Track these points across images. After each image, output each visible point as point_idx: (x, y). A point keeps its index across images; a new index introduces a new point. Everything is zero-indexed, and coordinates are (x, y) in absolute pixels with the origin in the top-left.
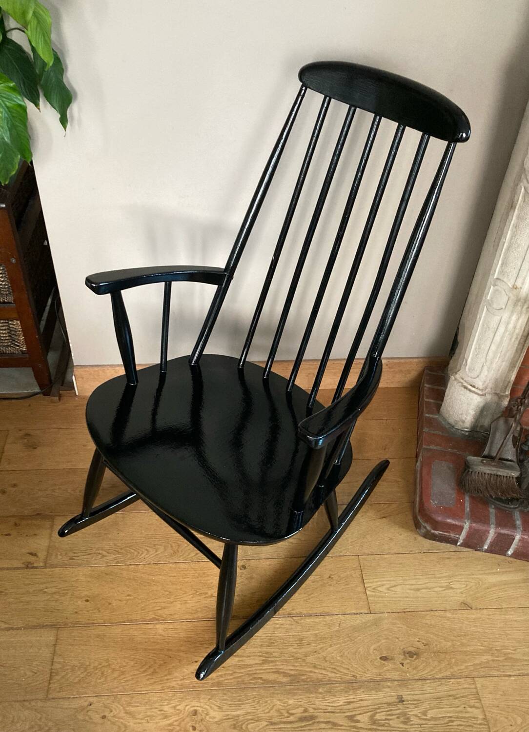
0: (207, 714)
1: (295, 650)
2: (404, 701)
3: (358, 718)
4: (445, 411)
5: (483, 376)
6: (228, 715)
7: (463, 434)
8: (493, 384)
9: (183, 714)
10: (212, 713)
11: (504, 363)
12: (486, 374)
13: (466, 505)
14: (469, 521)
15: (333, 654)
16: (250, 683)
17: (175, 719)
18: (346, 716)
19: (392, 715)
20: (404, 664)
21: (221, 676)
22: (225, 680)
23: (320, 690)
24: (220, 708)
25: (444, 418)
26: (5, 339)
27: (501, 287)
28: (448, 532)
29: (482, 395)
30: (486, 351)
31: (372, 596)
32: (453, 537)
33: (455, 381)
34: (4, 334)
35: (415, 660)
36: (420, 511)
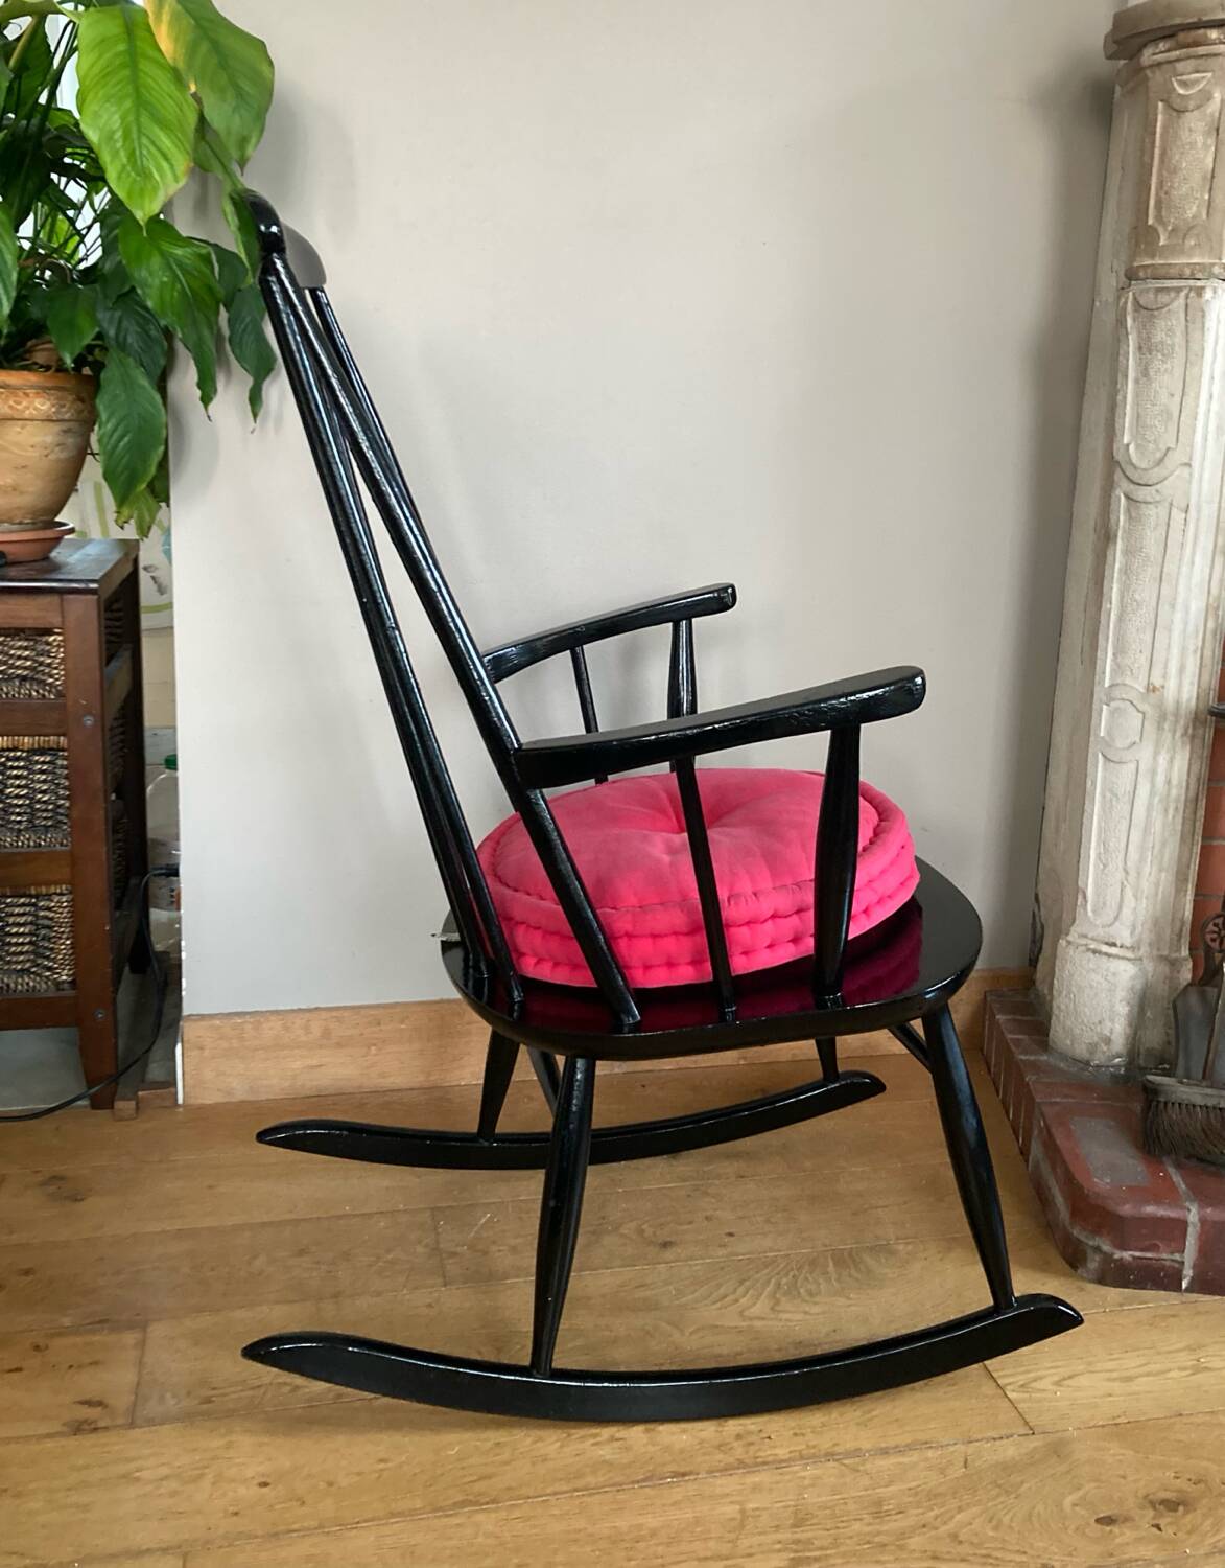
1: (870, 1528)
4: (1060, 1034)
5: (1126, 912)
8: (1151, 932)
11: (1164, 875)
12: (1133, 905)
13: (1174, 1180)
14: (1196, 1205)
20: (1162, 1527)
25: (1061, 1053)
26: (21, 953)
27: (1123, 699)
28: (1154, 1248)
29: (1135, 959)
30: (1123, 852)
31: (1024, 1401)
32: (1167, 1263)
33: (1071, 947)
34: (19, 935)
35: (1184, 1515)
36: (1076, 1212)
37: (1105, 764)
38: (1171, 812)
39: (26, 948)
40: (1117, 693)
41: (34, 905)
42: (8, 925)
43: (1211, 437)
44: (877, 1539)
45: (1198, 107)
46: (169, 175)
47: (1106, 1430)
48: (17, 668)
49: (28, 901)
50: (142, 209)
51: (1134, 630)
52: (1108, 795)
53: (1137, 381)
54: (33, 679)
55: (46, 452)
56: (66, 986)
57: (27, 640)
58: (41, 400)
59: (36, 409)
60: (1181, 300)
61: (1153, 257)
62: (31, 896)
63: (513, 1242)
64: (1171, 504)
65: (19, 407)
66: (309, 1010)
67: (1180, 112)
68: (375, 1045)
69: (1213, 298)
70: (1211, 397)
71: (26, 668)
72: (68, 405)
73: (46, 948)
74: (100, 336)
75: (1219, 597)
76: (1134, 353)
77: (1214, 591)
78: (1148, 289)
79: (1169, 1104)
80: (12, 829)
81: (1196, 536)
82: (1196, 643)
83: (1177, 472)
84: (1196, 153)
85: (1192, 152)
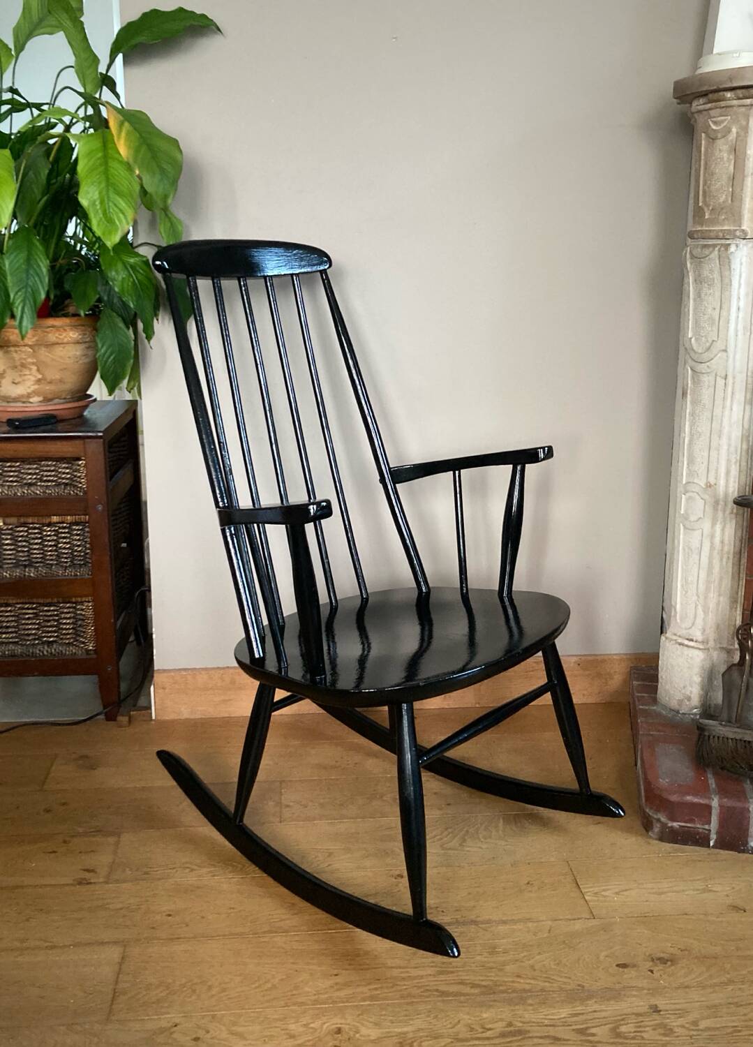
0: (357, 1032)
1: (486, 959)
2: (660, 1011)
3: (593, 1031)
4: (663, 693)
5: (699, 621)
6: (389, 1032)
7: (693, 719)
8: (715, 633)
9: (320, 1033)
10: (364, 1031)
11: (721, 599)
12: (703, 617)
13: (710, 782)
14: (717, 796)
15: (545, 963)
16: (421, 996)
17: (307, 1039)
18: (573, 1030)
19: (645, 1027)
20: (654, 972)
21: (376, 989)
22: (381, 994)
23: (530, 1001)
24: (376, 1024)
25: (664, 706)
26: (68, 634)
27: (693, 492)
28: (691, 821)
29: (705, 649)
30: (696, 583)
31: (595, 901)
32: (701, 830)
33: (667, 641)
34: (67, 624)
35: (670, 966)
36: (647, 798)
37: (684, 530)
38: (724, 560)
39: (71, 631)
40: (690, 487)
41: (74, 608)
42: (61, 619)
43: (740, 332)
45: (724, 137)
46: (124, 221)
47: (639, 919)
48: (63, 478)
49: (71, 605)
50: (110, 240)
51: (698, 450)
52: (687, 550)
53: (695, 300)
54: (71, 484)
55: (76, 360)
56: (92, 652)
57: (68, 463)
58: (73, 332)
59: (71, 337)
60: (716, 253)
61: (702, 225)
62: (74, 603)
63: (322, 801)
64: (716, 375)
65: (61, 337)
66: (224, 668)
67: (714, 139)
69: (736, 250)
71: (67, 479)
72: (88, 333)
73: (81, 631)
74: (99, 300)
75: (749, 429)
76: (693, 284)
77: (746, 426)
78: (698, 245)
79: (711, 737)
80: (62, 566)
81: (733, 393)
82: (736, 458)
83: (719, 355)
84: (724, 164)
85: (722, 163)
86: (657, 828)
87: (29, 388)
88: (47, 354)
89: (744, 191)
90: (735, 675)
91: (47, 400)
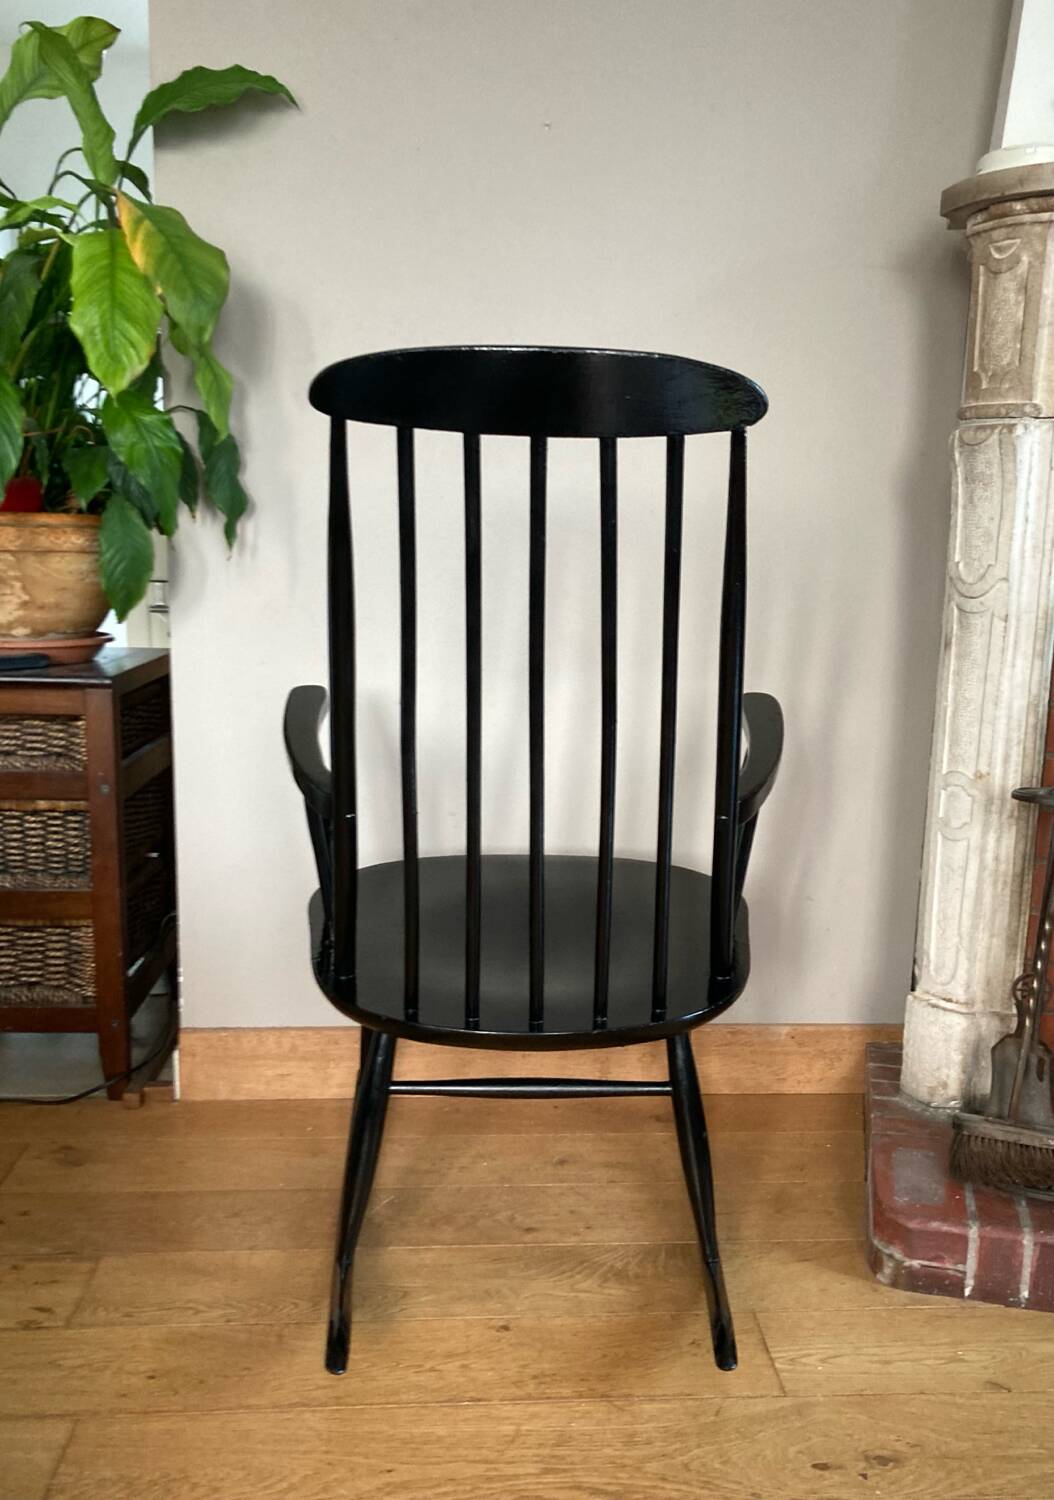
1: (617, 1452)
4: (908, 1079)
5: (962, 973)
7: (949, 1115)
8: (984, 990)
11: (995, 940)
12: (967, 968)
13: (968, 1202)
14: (978, 1223)
15: (705, 1460)
20: (868, 1477)
26: (58, 973)
27: (956, 785)
28: (939, 1259)
29: (968, 1014)
30: (957, 917)
31: (788, 1371)
32: (952, 1272)
33: (917, 1002)
34: (57, 958)
35: (890, 1471)
36: (876, 1224)
37: (943, 842)
38: (1000, 886)
39: (61, 969)
40: (953, 779)
41: (67, 935)
42: (48, 950)
43: (1028, 554)
44: (619, 1461)
45: (1010, 269)
46: (135, 359)
47: (851, 1399)
48: (55, 746)
49: (63, 931)
51: (965, 726)
52: (945, 869)
53: (965, 507)
54: (65, 755)
55: (81, 577)
56: (91, 1000)
57: (62, 724)
58: (77, 536)
59: (73, 543)
60: (995, 437)
61: (977, 399)
62: (66, 928)
64: (993, 615)
65: (58, 541)
67: (996, 273)
68: (333, 1060)
69: (1025, 433)
70: (1027, 520)
71: (61, 747)
73: (77, 969)
75: (1039, 696)
76: (962, 484)
78: (971, 427)
79: (973, 1138)
80: (51, 874)
81: (1016, 642)
82: (1019, 736)
83: (997, 586)
84: (1010, 308)
85: (1007, 307)
86: (888, 1269)
87: (11, 613)
88: (38, 565)
89: (1037, 347)
90: (1010, 1049)
91: (38, 633)
